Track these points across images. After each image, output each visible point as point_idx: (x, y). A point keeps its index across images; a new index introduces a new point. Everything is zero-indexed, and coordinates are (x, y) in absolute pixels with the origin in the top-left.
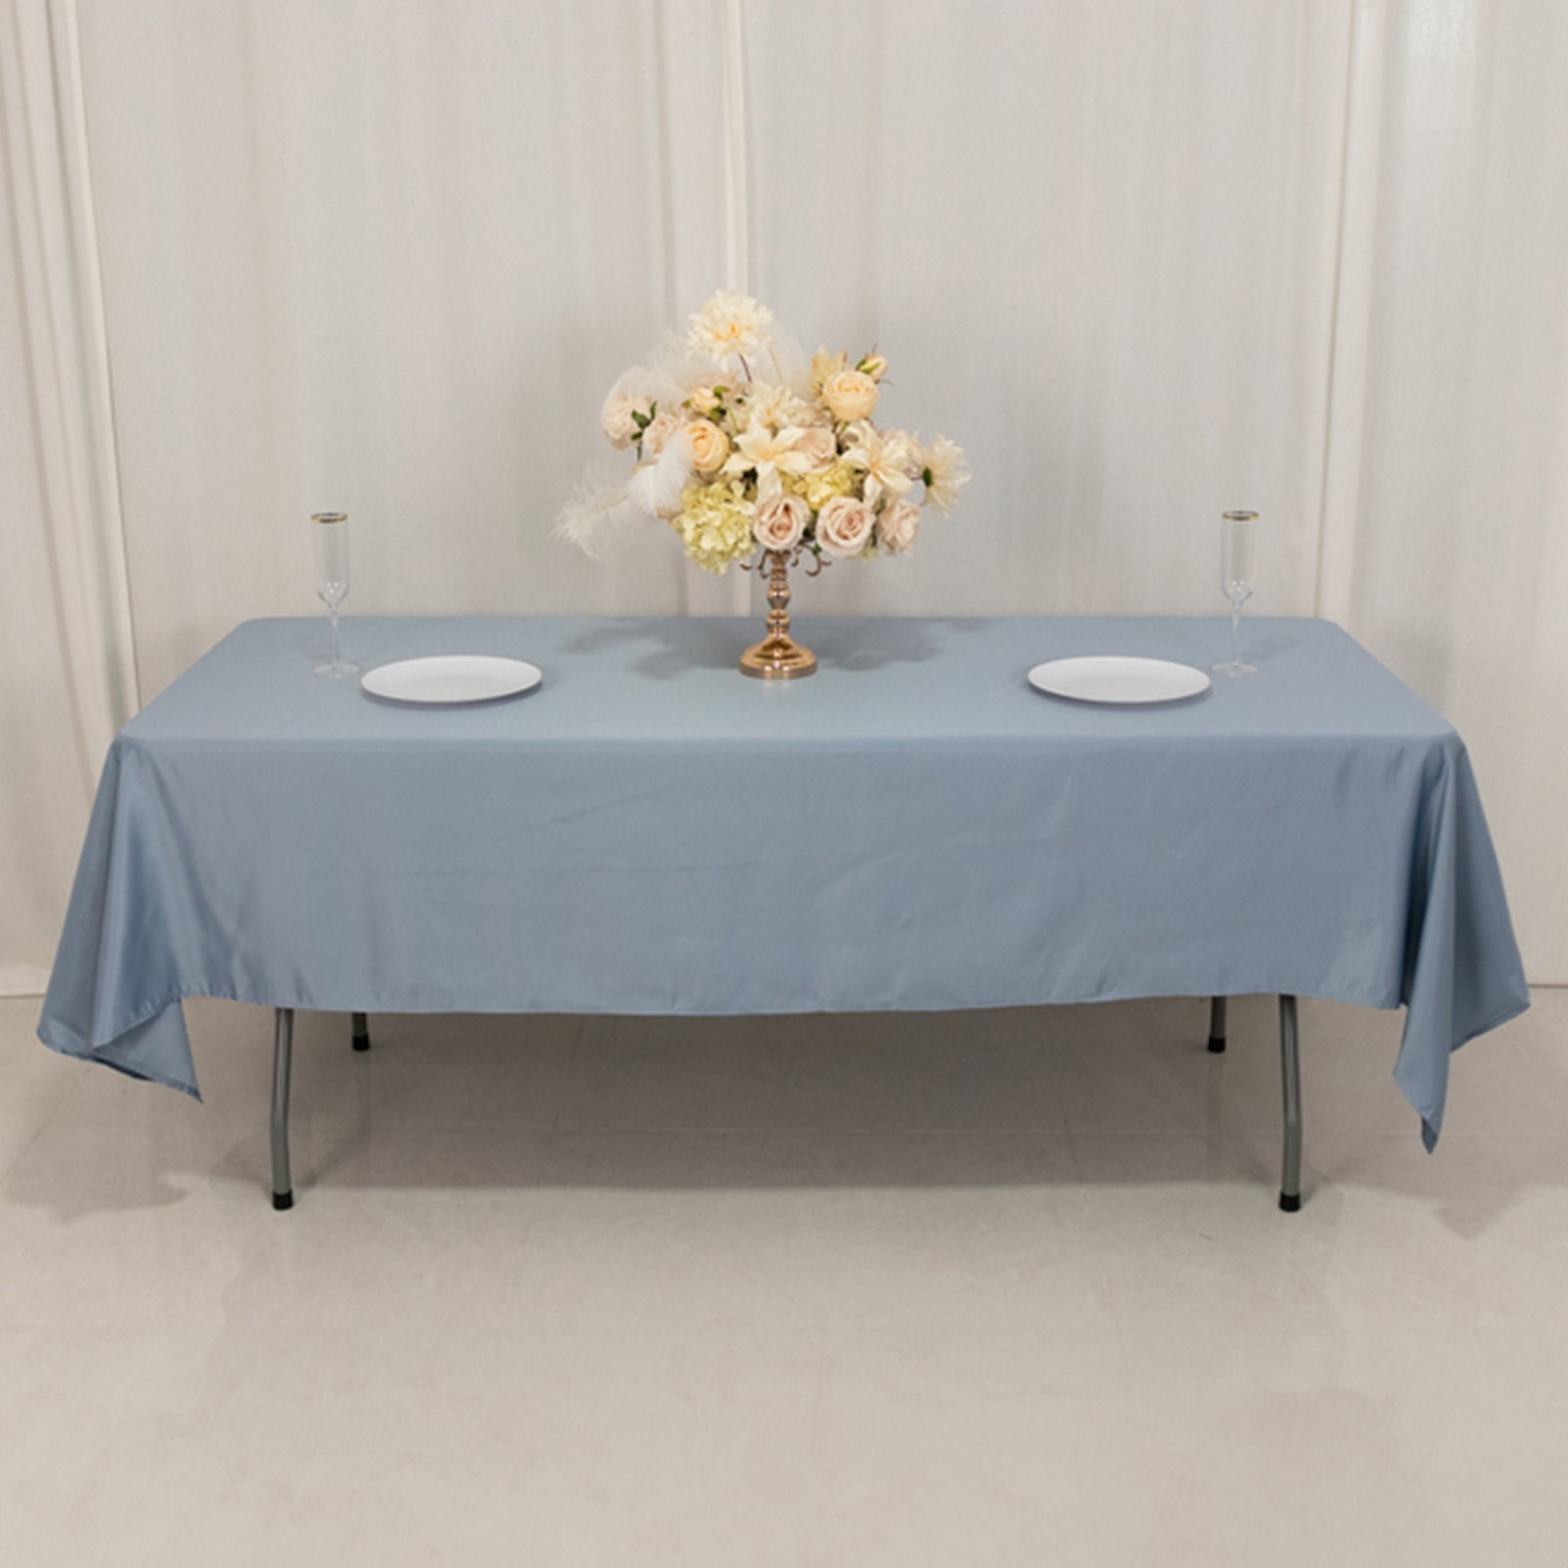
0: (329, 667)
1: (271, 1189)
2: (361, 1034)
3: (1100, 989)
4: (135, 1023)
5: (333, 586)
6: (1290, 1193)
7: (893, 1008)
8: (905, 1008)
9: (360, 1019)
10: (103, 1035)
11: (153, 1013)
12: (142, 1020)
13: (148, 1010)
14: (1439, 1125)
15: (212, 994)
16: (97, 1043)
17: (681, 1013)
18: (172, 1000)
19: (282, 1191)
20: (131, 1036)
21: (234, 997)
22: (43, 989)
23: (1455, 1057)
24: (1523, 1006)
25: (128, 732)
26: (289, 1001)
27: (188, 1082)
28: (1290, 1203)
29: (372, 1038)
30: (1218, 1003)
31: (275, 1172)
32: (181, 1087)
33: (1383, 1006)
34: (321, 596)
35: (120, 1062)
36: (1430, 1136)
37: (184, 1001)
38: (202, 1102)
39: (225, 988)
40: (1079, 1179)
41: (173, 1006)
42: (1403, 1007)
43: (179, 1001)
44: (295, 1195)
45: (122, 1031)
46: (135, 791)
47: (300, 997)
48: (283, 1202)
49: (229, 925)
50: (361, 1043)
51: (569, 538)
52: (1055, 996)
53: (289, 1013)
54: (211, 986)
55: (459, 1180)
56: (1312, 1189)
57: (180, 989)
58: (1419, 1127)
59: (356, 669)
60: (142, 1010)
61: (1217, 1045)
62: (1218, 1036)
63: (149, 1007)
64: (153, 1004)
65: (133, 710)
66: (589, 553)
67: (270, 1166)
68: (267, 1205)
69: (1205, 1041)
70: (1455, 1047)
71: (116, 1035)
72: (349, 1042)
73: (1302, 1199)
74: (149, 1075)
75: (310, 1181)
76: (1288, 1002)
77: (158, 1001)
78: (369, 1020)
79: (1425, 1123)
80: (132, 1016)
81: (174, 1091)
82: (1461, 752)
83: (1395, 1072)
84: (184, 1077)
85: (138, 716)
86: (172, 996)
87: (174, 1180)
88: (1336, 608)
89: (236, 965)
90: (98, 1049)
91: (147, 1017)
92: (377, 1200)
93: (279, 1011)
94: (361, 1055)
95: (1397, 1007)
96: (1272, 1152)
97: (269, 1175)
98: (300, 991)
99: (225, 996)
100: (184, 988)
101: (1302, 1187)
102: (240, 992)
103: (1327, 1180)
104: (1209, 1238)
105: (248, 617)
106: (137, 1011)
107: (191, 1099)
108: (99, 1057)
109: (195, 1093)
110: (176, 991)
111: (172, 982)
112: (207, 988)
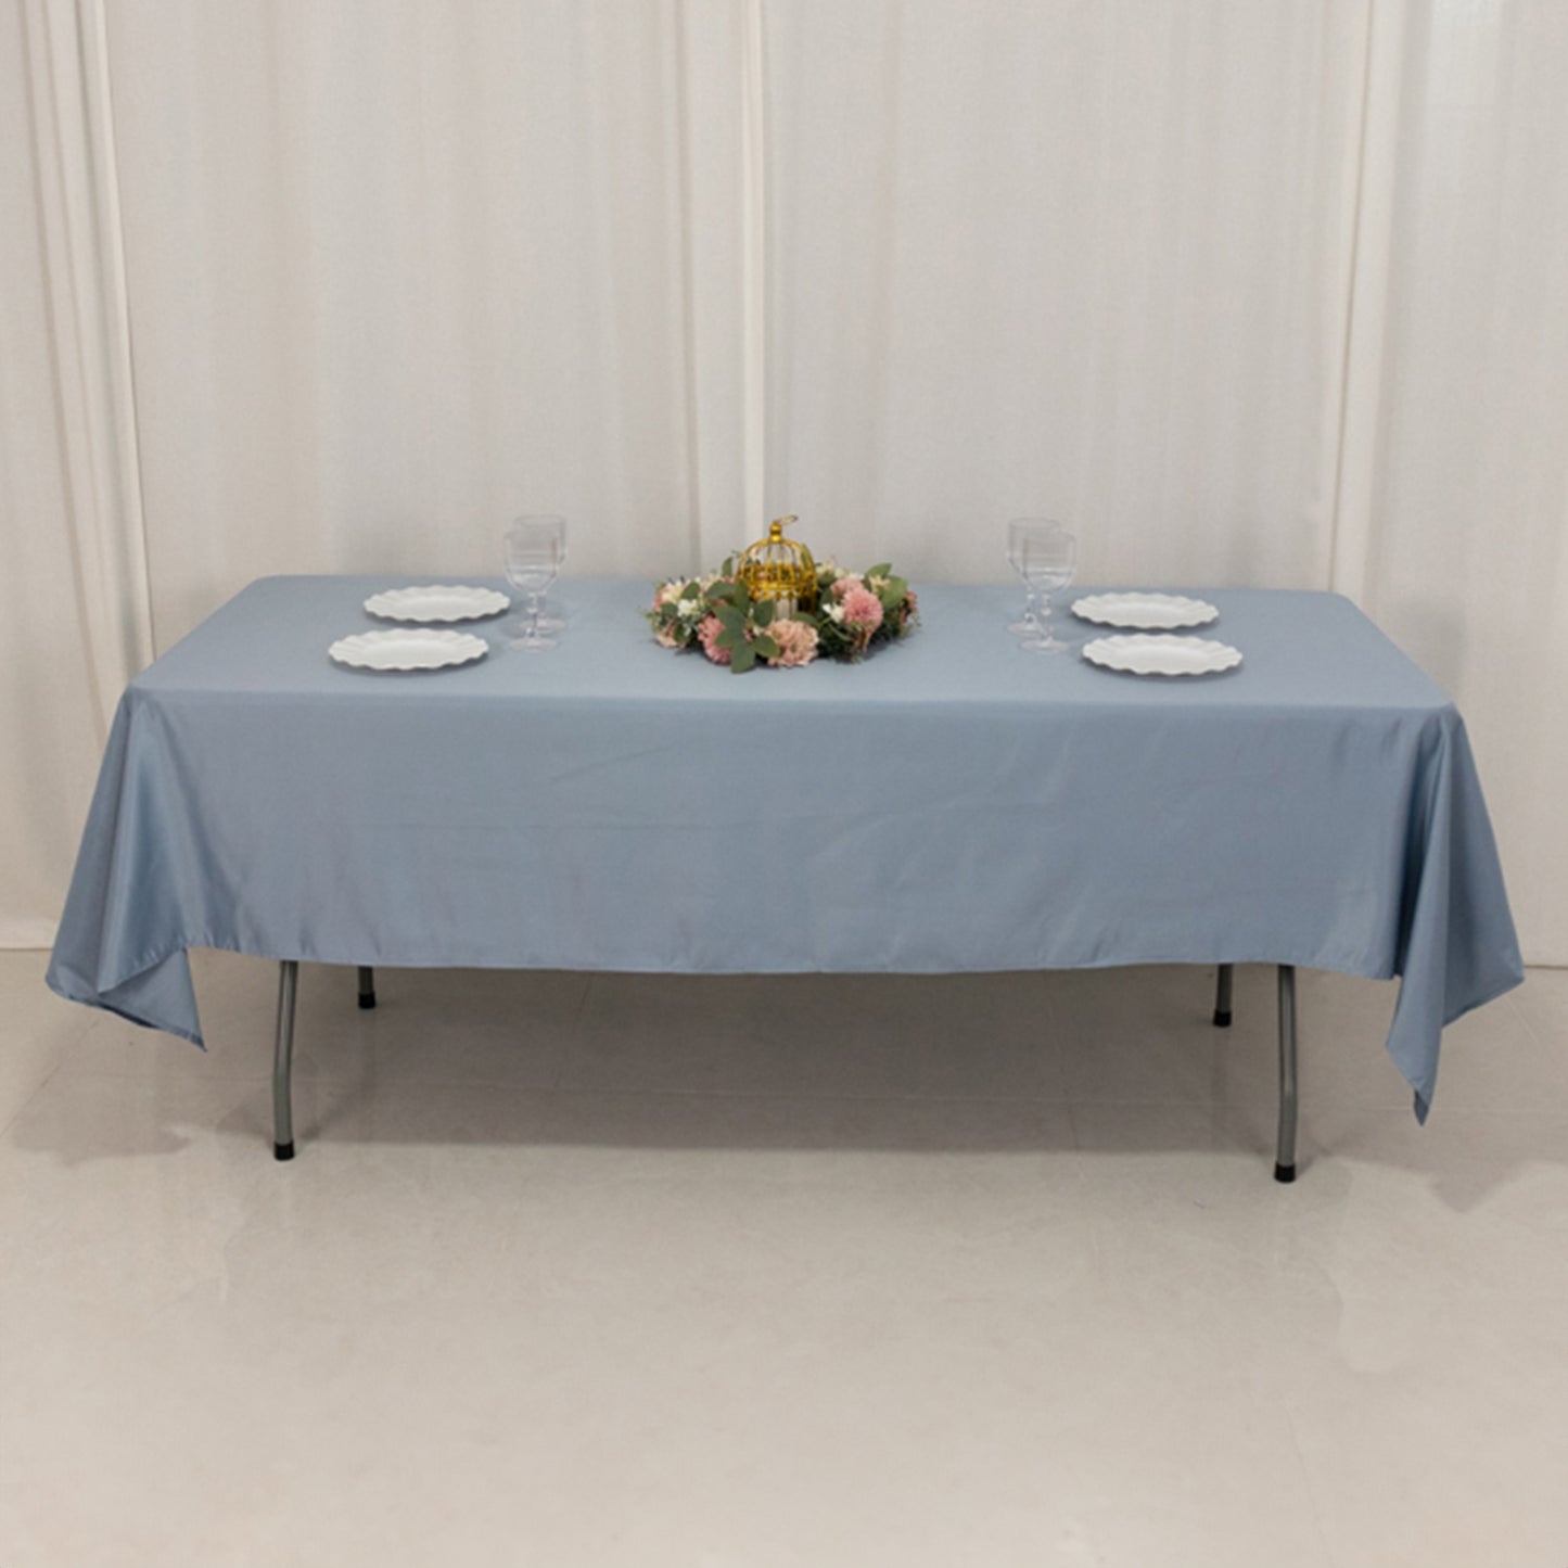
1: (273, 1139)
2: (367, 992)
3: (1094, 957)
4: (138, 970)
6: (1285, 1163)
7: (890, 970)
8: (901, 970)
9: (366, 973)
10: (108, 981)
11: (157, 961)
12: (145, 968)
13: (152, 957)
14: (1430, 1096)
15: (217, 946)
16: (101, 988)
17: (679, 970)
18: (177, 949)
19: (284, 1141)
20: (134, 982)
21: (237, 949)
22: (50, 942)
23: (1448, 1032)
24: (1518, 980)
25: (139, 683)
26: (294, 953)
27: (192, 1030)
28: (1285, 1174)
29: (378, 997)
30: (1224, 971)
31: (277, 1123)
32: (185, 1035)
33: (1377, 977)
35: (125, 1008)
36: (1421, 1108)
37: (189, 950)
38: (205, 1051)
39: (229, 940)
40: (1078, 1147)
41: (176, 957)
42: (1397, 979)
43: (185, 951)
44: (297, 1147)
45: (126, 978)
46: (144, 741)
47: (303, 949)
48: (284, 1152)
50: (367, 1001)
52: (1051, 962)
53: (294, 965)
54: (215, 937)
55: (460, 1136)
56: (1309, 1162)
57: (185, 940)
58: (1412, 1099)
60: (147, 958)
61: (1222, 1019)
62: (1223, 1010)
63: (153, 954)
64: (158, 954)
65: (147, 660)
67: (272, 1118)
68: (269, 1154)
69: (1211, 1015)
70: (1448, 1021)
71: (120, 982)
72: (356, 1000)
73: (1297, 1169)
74: (153, 1022)
75: (312, 1133)
76: (1286, 972)
77: (162, 948)
78: (376, 977)
79: (1417, 1095)
80: (136, 963)
81: (178, 1039)
82: (1458, 726)
83: (1387, 1043)
84: (189, 1026)
85: (152, 666)
86: (177, 943)
87: (180, 1131)
88: (1350, 584)
89: (240, 917)
90: (103, 995)
91: (149, 965)
92: (379, 1154)
93: (284, 963)
94: (368, 1013)
95: (1391, 977)
96: (1268, 1124)
97: (270, 1126)
98: (306, 942)
99: (228, 948)
100: (190, 938)
101: (1297, 1159)
102: (243, 943)
103: (1326, 1153)
104: (1202, 1207)
105: (263, 575)
106: (140, 958)
107: (196, 1048)
108: (104, 1003)
109: (199, 1041)
110: (180, 940)
111: (177, 931)
112: (211, 939)
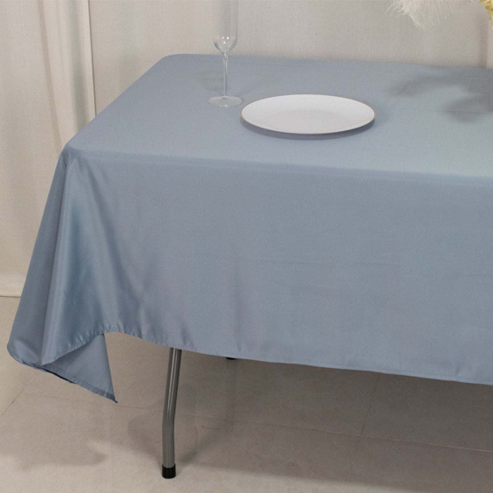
0: (219, 98)
1: (161, 464)
4: (71, 349)
5: (226, 38)
10: (49, 356)
11: (84, 343)
12: (76, 348)
13: (80, 340)
15: (126, 332)
16: (46, 361)
18: (98, 334)
19: (169, 466)
20: (68, 357)
21: (140, 336)
26: (178, 344)
27: (107, 390)
32: (102, 393)
34: (216, 45)
35: (61, 373)
37: (106, 335)
38: (116, 402)
39: (134, 330)
43: (103, 335)
44: (178, 469)
45: (62, 355)
47: (185, 343)
48: (169, 473)
49: (138, 287)
51: (402, 12)
53: (180, 352)
54: (125, 327)
57: (103, 327)
59: (238, 100)
60: (77, 341)
63: (81, 338)
64: (84, 337)
65: (91, 115)
66: (417, 23)
67: (161, 443)
71: (57, 358)
77: (88, 334)
80: (69, 345)
81: (98, 396)
84: (105, 386)
85: (94, 119)
86: (98, 331)
89: (142, 313)
90: (45, 366)
91: (79, 345)
93: (171, 350)
98: (185, 337)
99: (134, 334)
100: (107, 326)
102: (144, 332)
106: (73, 342)
107: (110, 401)
108: (46, 368)
109: (112, 397)
110: (101, 328)
111: (99, 321)
112: (122, 327)
